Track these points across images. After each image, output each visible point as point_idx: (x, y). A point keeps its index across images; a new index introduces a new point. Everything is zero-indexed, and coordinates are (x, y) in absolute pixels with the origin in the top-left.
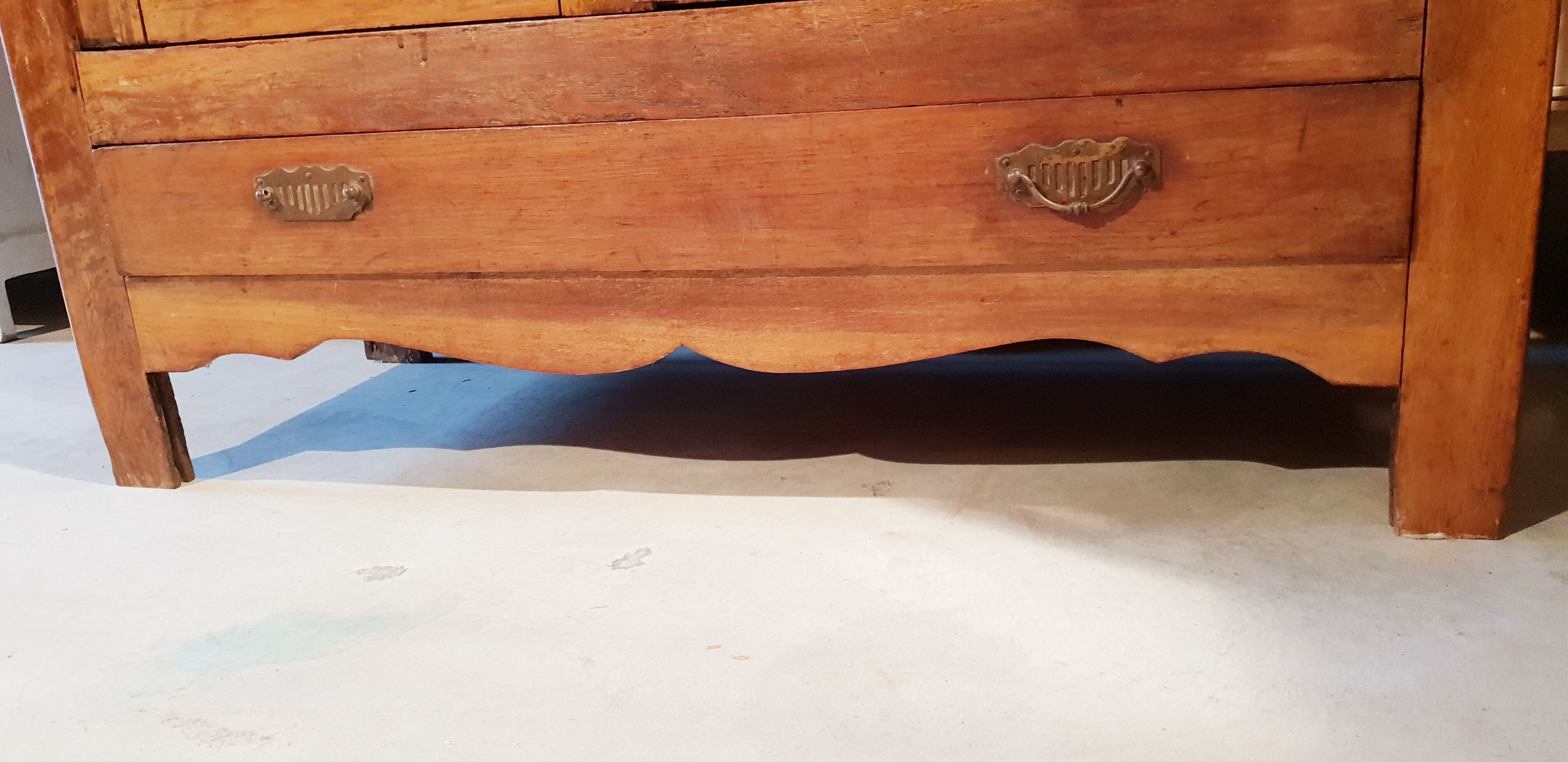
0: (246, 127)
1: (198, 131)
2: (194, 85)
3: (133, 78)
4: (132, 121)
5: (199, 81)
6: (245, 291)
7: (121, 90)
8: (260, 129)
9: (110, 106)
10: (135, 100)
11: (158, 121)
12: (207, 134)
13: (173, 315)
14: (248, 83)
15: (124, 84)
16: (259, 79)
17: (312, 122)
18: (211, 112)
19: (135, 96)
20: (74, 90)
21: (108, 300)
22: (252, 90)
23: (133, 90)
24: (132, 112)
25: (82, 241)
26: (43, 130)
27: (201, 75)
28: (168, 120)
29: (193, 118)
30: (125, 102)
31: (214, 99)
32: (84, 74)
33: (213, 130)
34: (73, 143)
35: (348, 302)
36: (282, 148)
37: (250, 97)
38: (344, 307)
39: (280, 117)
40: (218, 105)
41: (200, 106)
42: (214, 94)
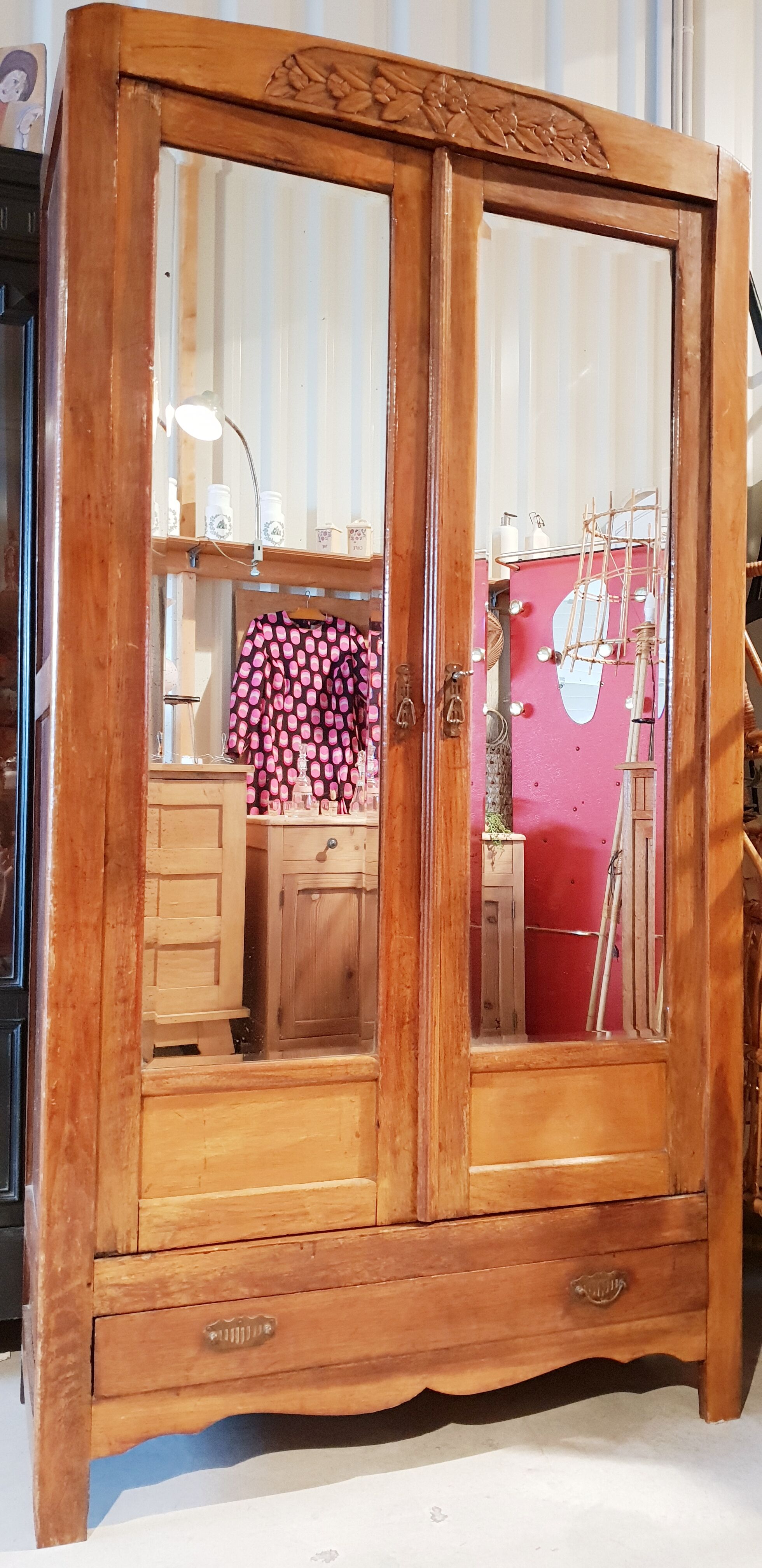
0: (202, 1298)
1: (170, 1302)
2: (172, 1277)
3: (132, 1275)
4: (127, 1300)
5: (177, 1274)
6: (178, 1395)
7: (122, 1282)
8: (211, 1298)
9: (111, 1292)
10: (130, 1288)
11: (144, 1299)
12: (176, 1304)
13: (123, 1418)
14: (207, 1273)
15: (125, 1279)
16: (215, 1270)
17: (245, 1291)
18: (181, 1291)
19: (131, 1285)
20: (89, 1284)
21: (75, 1415)
22: (210, 1277)
23: (131, 1281)
24: (126, 1295)
25: (68, 1378)
26: (58, 1311)
27: (177, 1271)
28: (151, 1297)
29: (168, 1295)
30: (122, 1289)
31: (184, 1283)
32: (98, 1274)
33: (180, 1301)
34: (79, 1317)
35: (245, 1392)
36: (225, 1308)
37: (207, 1281)
38: (242, 1395)
39: (225, 1291)
40: (186, 1286)
41: (173, 1288)
42: (184, 1281)
